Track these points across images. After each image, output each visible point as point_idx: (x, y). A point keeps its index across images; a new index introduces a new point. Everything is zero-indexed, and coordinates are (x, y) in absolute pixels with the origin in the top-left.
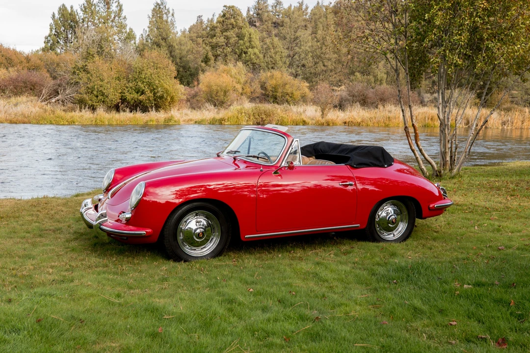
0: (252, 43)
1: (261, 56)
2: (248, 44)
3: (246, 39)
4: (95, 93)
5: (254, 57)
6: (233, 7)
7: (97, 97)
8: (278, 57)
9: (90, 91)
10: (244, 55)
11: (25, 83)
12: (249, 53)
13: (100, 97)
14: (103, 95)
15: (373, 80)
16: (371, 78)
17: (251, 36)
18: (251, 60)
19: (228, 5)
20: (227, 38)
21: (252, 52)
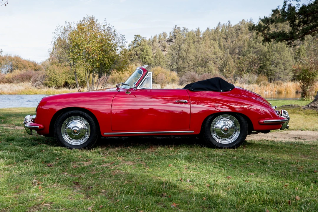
0: (148, 53)
1: (153, 59)
2: (146, 54)
3: (145, 51)
4: (52, 80)
5: (148, 60)
6: (139, 35)
7: (53, 82)
8: (161, 60)
9: (50, 79)
10: (144, 59)
11: (26, 76)
12: (146, 58)
13: (55, 82)
14: (56, 81)
15: (207, 71)
16: (206, 69)
17: (147, 50)
18: (147, 61)
19: (137, 35)
20: (136, 51)
21: (148, 58)
